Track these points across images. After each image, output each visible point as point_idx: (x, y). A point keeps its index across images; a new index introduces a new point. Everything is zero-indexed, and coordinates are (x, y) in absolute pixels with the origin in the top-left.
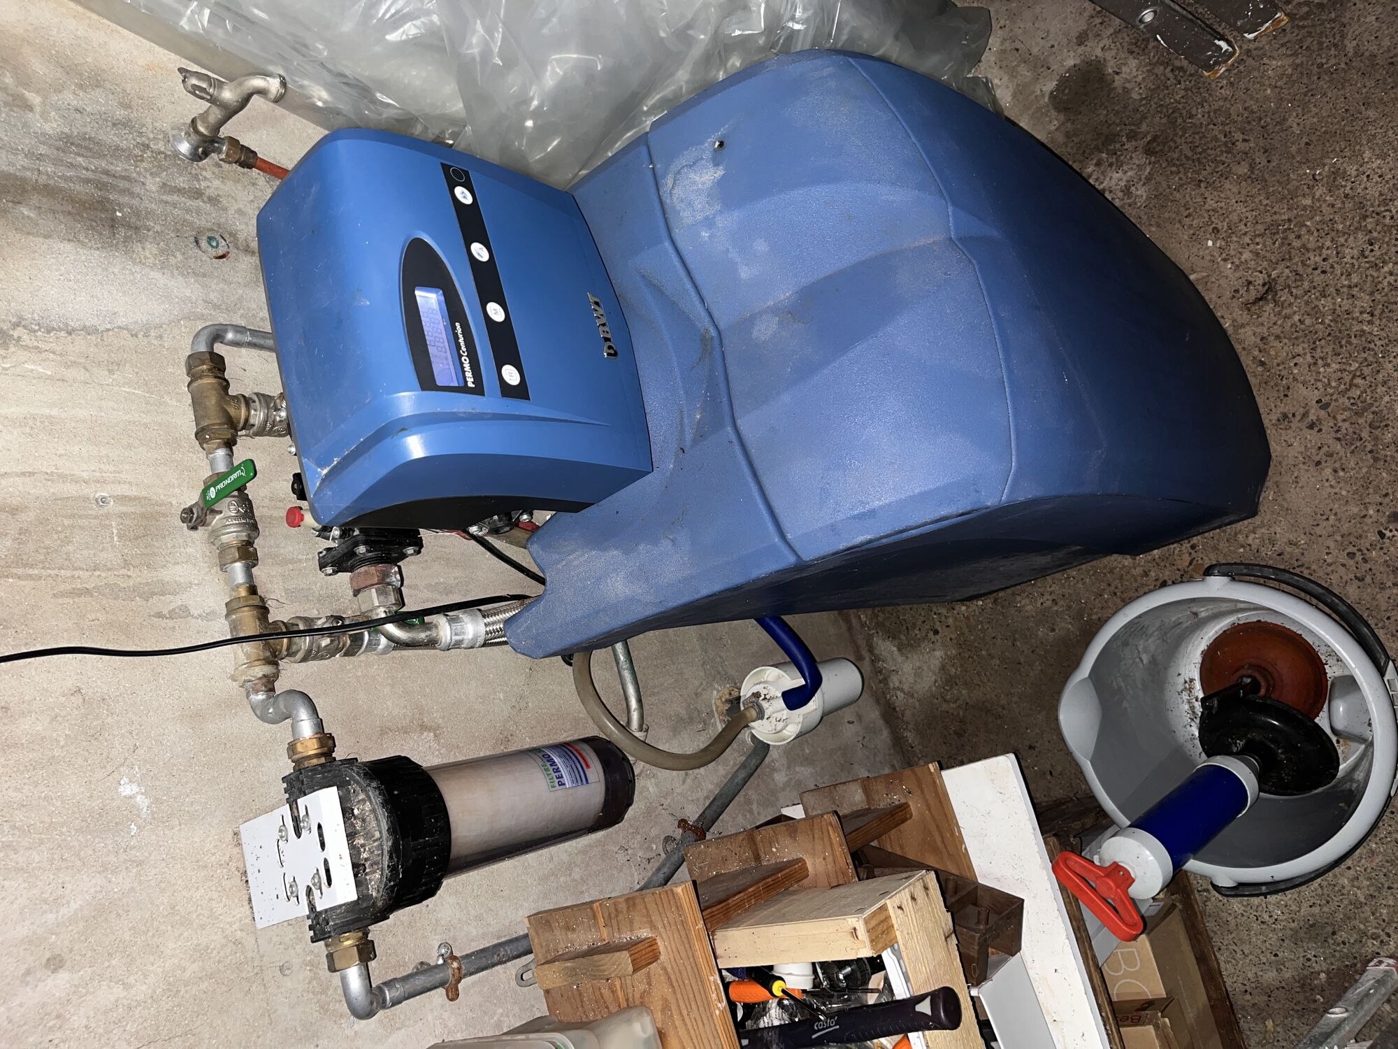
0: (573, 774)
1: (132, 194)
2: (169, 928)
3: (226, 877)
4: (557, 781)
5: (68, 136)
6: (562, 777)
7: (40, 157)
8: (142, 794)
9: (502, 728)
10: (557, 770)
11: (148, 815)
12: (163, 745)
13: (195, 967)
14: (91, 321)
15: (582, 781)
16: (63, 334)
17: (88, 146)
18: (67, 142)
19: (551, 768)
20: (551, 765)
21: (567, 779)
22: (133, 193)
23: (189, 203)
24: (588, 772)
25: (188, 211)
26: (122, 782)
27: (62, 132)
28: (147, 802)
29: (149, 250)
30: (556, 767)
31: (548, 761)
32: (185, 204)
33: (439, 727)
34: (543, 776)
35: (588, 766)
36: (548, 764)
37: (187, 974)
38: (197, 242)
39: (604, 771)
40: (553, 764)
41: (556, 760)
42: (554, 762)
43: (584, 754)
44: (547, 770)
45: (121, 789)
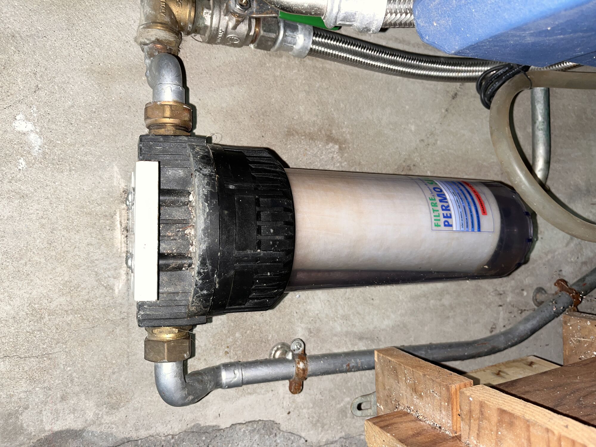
0: (465, 217)
2: (43, 260)
3: (108, 228)
4: (443, 220)
6: (450, 217)
8: (37, 133)
9: (407, 157)
10: (447, 208)
11: (39, 154)
12: (65, 92)
13: (62, 300)
15: (473, 227)
19: (440, 204)
20: (441, 201)
21: (455, 221)
24: (483, 218)
26: (18, 117)
28: (40, 142)
30: (446, 204)
31: (438, 195)
33: (345, 141)
34: (428, 211)
35: (484, 212)
36: (438, 199)
37: (53, 306)
39: (502, 222)
40: (444, 199)
41: (449, 196)
42: (446, 199)
43: (483, 198)
44: (435, 205)
45: (16, 124)
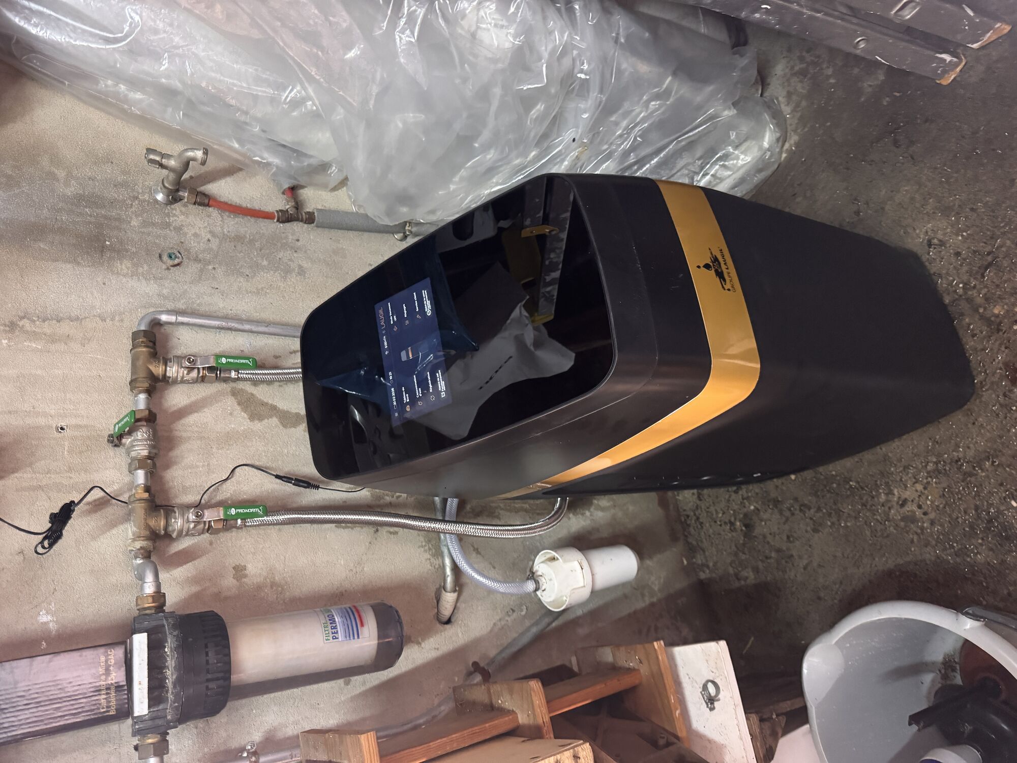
0: (347, 631)
1: (119, 229)
4: (332, 635)
5: (81, 195)
6: (337, 633)
7: (59, 210)
8: (54, 621)
10: (335, 628)
11: (56, 635)
14: (75, 313)
15: (353, 636)
16: (54, 322)
17: (94, 201)
18: (79, 199)
19: (330, 625)
20: (331, 623)
21: (340, 635)
22: (121, 229)
23: (159, 232)
24: (361, 630)
25: (158, 237)
26: (41, 613)
27: (77, 194)
28: (56, 627)
29: (124, 266)
30: (334, 625)
31: (330, 619)
32: (156, 233)
34: (321, 632)
35: (362, 625)
36: (329, 622)
38: (160, 256)
40: (333, 621)
41: (337, 619)
43: (363, 615)
44: (326, 626)
45: (40, 617)
